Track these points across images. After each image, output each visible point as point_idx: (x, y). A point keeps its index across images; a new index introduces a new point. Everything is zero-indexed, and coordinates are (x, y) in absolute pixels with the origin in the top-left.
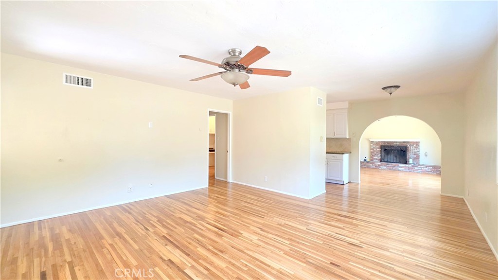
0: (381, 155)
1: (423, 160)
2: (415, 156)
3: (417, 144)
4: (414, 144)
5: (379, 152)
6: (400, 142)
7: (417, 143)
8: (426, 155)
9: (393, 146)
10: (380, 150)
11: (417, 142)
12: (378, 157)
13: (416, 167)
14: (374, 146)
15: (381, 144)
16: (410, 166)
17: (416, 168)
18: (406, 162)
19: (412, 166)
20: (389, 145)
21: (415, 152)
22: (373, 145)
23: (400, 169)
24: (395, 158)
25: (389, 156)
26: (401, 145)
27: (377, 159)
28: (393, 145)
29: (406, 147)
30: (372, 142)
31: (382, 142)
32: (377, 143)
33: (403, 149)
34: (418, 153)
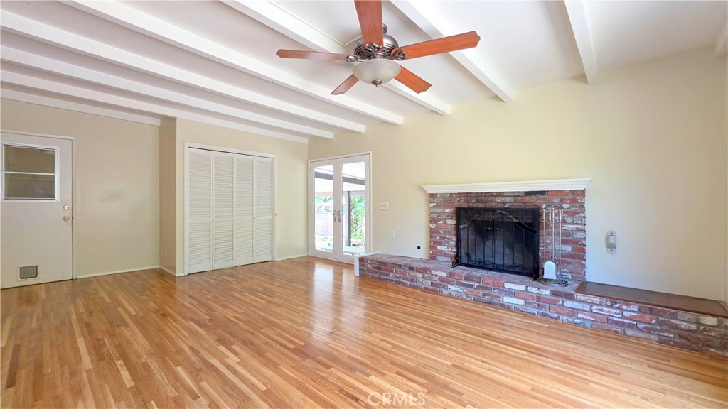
0: (458, 242)
1: (598, 268)
2: (568, 248)
3: (573, 201)
4: (562, 201)
5: (453, 232)
6: (515, 195)
7: (577, 197)
8: (611, 247)
9: (494, 210)
10: (454, 222)
11: (573, 192)
12: (448, 248)
13: (570, 297)
14: (439, 210)
15: (457, 204)
16: (546, 292)
17: (568, 303)
18: (535, 273)
19: (554, 293)
20: (481, 205)
21: (567, 234)
22: (437, 206)
23: (508, 300)
24: (507, 251)
25: (489, 243)
26: (517, 205)
27: (446, 255)
28: (489, 205)
29: (535, 213)
30: (432, 196)
31: (460, 195)
32: (447, 199)
33: (528, 219)
34: (580, 235)
